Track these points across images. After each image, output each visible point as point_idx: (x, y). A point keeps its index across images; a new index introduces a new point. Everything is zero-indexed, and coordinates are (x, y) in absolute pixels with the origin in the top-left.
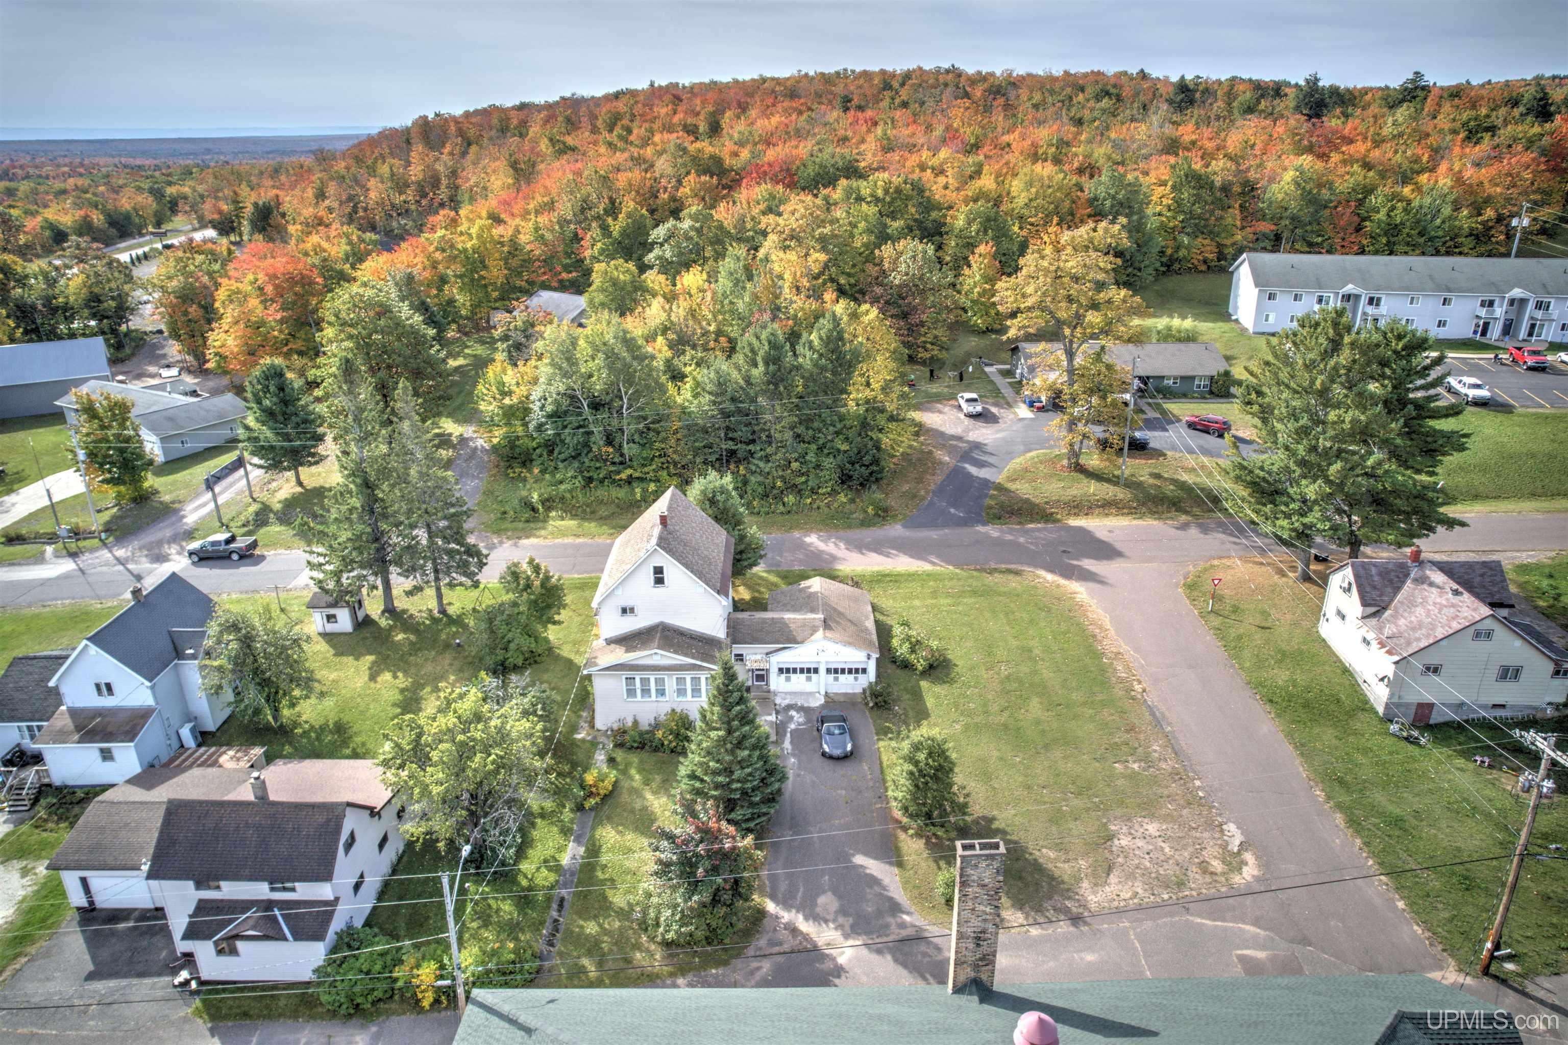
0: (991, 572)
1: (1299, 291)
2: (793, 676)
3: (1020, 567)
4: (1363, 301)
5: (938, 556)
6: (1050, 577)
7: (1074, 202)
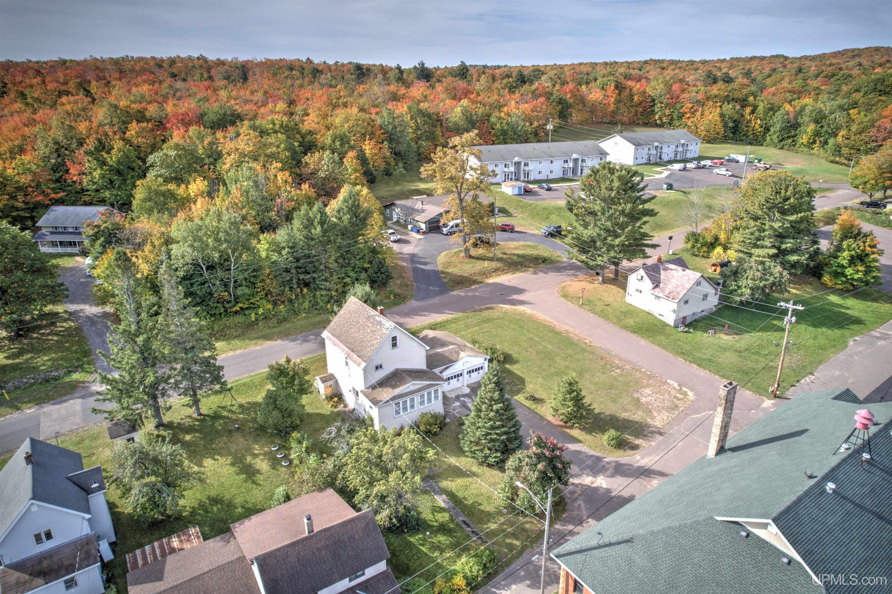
0: (481, 310)
1: (497, 162)
2: (451, 381)
3: (492, 305)
4: (523, 164)
5: (449, 310)
6: (507, 307)
7: (372, 127)
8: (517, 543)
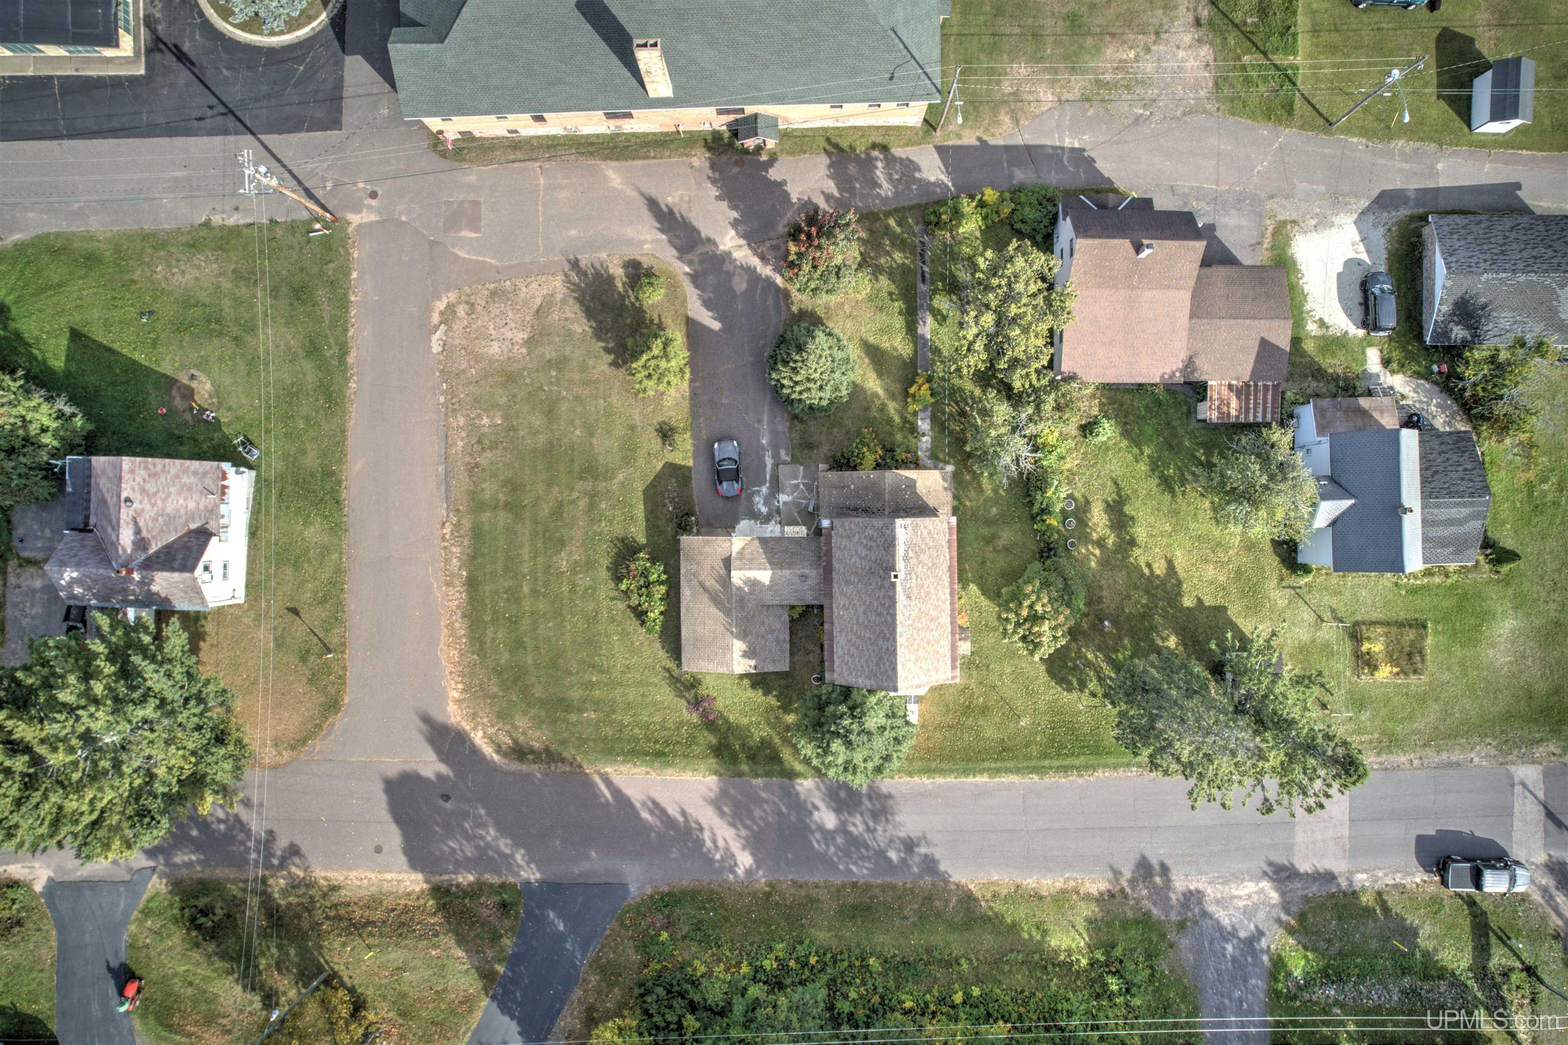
8: (892, 222)
